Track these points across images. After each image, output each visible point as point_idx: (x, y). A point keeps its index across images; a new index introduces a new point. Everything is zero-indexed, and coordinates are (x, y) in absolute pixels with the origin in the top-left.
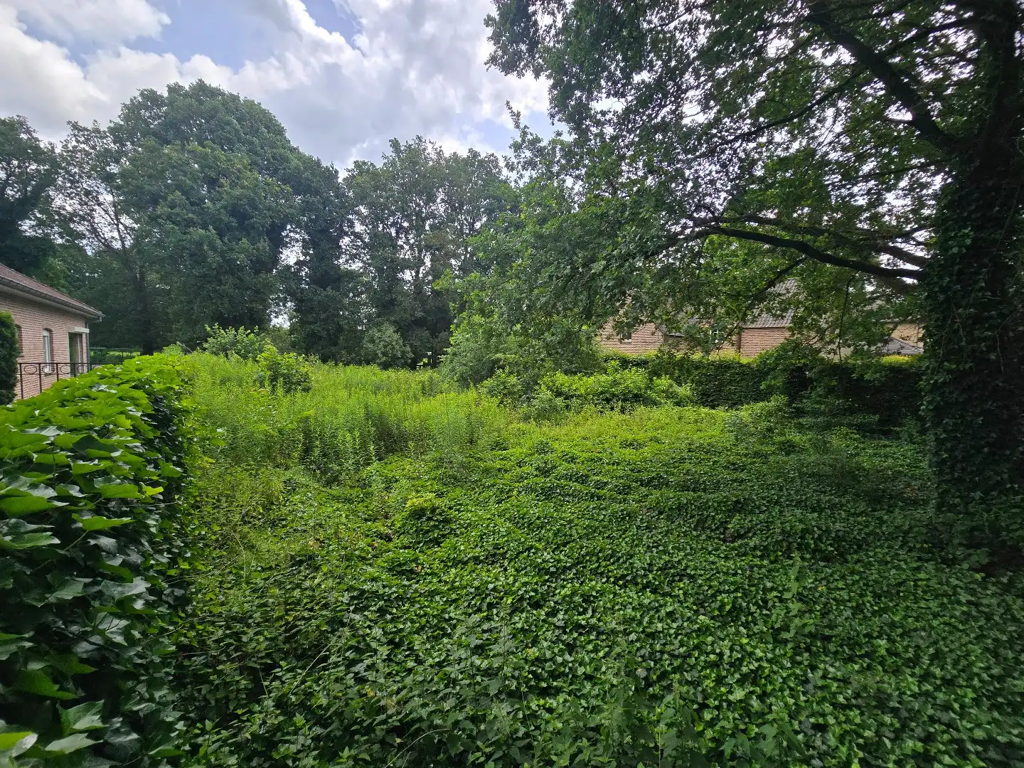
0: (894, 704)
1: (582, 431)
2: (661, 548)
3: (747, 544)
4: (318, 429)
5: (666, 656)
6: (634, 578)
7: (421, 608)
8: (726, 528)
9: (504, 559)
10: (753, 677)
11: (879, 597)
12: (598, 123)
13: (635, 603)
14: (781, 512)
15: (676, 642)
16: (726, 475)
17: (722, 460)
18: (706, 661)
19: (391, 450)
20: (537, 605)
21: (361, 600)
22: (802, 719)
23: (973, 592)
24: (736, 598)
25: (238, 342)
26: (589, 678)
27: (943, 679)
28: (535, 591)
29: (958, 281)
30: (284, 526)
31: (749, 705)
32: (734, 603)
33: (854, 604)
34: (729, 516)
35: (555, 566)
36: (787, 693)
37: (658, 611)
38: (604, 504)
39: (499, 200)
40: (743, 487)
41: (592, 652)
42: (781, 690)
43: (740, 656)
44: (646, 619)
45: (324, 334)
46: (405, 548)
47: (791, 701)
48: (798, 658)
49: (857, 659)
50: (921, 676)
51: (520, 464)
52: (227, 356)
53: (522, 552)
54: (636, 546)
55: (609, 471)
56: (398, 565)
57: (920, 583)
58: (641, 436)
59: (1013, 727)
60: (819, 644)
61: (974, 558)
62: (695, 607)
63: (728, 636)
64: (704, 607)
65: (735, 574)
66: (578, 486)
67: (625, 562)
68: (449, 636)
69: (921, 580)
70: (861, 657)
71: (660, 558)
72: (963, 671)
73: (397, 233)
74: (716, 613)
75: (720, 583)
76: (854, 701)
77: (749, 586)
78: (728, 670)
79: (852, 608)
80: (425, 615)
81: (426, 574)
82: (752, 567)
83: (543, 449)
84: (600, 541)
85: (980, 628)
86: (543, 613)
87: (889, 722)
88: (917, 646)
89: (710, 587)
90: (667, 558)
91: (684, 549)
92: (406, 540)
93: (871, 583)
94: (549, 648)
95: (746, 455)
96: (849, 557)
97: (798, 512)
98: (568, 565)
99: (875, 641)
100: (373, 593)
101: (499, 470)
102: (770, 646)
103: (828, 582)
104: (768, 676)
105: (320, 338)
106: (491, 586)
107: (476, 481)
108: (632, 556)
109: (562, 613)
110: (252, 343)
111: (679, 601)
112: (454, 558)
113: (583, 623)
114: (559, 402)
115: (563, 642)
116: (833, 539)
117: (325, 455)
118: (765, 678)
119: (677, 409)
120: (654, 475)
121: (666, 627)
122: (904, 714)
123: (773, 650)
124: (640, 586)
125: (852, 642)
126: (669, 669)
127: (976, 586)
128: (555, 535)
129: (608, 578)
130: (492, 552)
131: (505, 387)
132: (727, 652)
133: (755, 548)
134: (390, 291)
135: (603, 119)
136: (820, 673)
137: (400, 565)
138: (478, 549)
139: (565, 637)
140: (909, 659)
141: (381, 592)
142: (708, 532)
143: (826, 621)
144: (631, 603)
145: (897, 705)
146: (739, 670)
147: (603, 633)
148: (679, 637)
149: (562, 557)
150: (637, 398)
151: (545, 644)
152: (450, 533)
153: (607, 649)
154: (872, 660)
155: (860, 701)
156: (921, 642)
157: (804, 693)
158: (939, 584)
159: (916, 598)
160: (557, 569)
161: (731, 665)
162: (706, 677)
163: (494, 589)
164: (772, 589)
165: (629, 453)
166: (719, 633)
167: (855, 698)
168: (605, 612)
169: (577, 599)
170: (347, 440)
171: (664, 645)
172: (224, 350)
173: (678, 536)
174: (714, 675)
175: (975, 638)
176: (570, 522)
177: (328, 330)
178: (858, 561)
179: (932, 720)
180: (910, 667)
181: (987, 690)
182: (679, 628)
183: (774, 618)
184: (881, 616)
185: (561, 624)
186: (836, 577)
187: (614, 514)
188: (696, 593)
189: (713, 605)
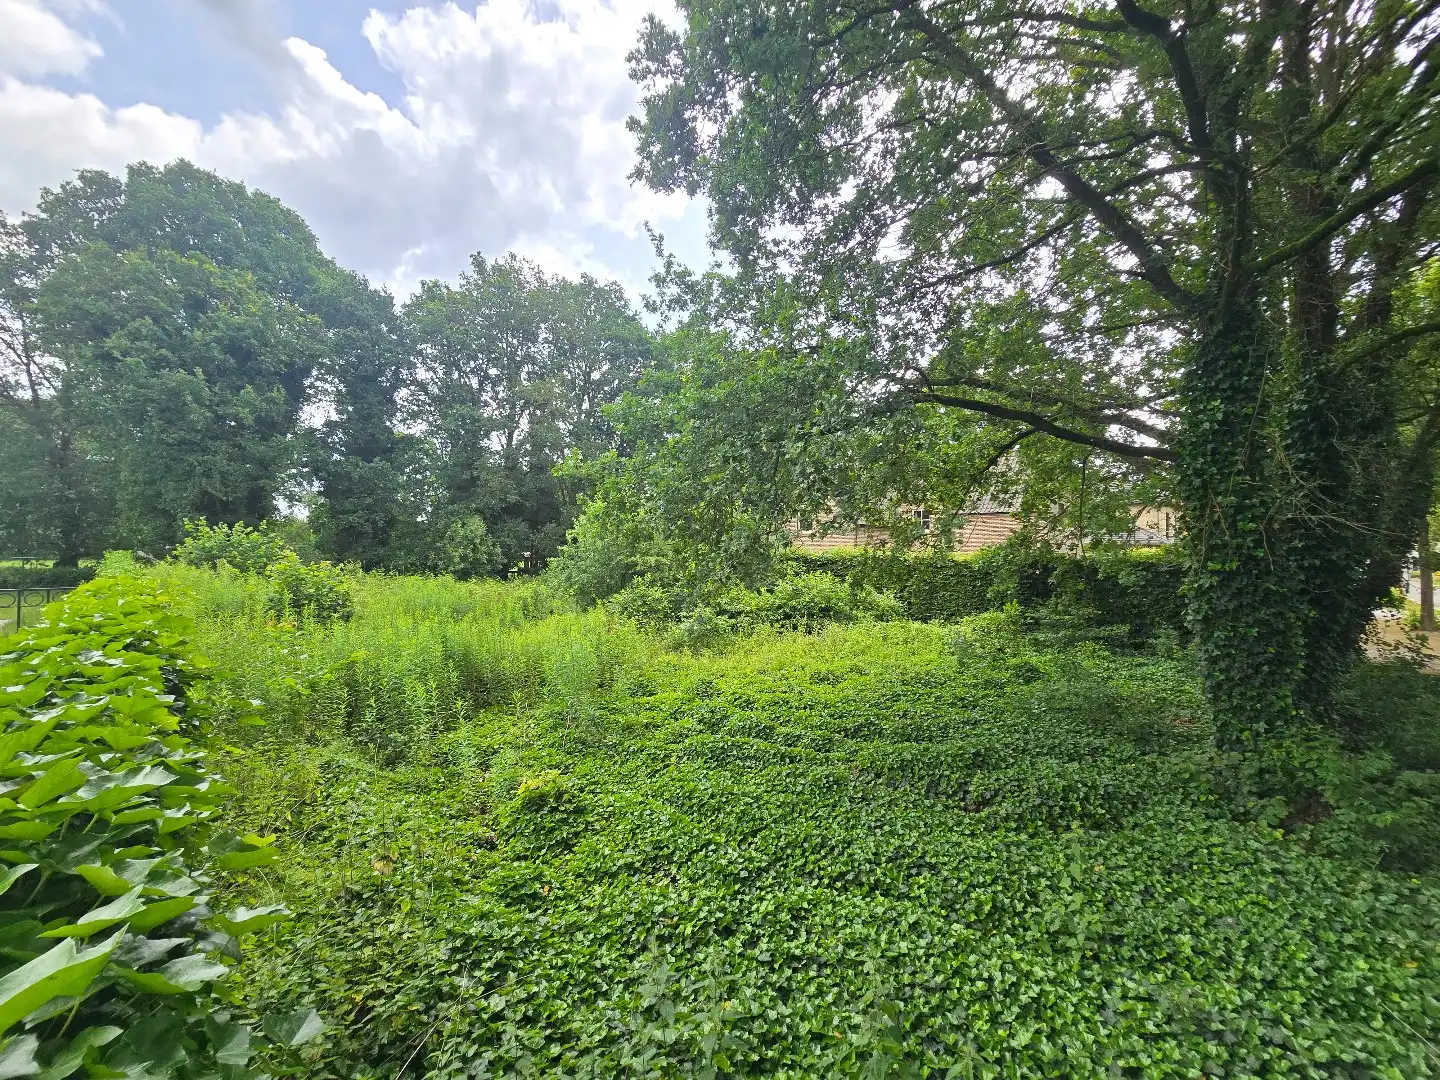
0: (1216, 1026)
1: (756, 661)
2: (887, 828)
3: (996, 813)
4: (370, 678)
5: (918, 991)
6: (856, 877)
7: (557, 954)
8: (967, 792)
9: (670, 863)
10: (1035, 1009)
11: (1169, 873)
12: (769, 255)
13: (866, 914)
14: (1032, 764)
15: (929, 968)
16: (955, 715)
17: (948, 696)
18: (971, 993)
19: (481, 705)
20: (727, 932)
21: (467, 951)
22: (1108, 1062)
23: (1275, 857)
24: (994, 892)
25: (232, 545)
26: (817, 1037)
27: (1263, 980)
28: (723, 909)
29: (1214, 462)
30: (326, 840)
31: (1037, 1051)
32: (994, 900)
33: (1142, 887)
34: (969, 775)
35: (746, 869)
36: (1082, 1026)
37: (897, 924)
38: (801, 767)
39: (625, 343)
40: (978, 731)
41: (815, 996)
42: (1075, 1023)
43: (1014, 979)
44: (884, 937)
45: (368, 528)
46: (519, 858)
47: (1091, 1038)
48: (1087, 973)
49: (1158, 965)
50: (1238, 982)
51: (675, 716)
52: (214, 567)
53: (696, 851)
54: (853, 827)
55: (800, 718)
56: (512, 889)
57: (1214, 850)
58: (838, 665)
59: (1355, 1038)
60: (1109, 949)
61: (1270, 811)
62: (943, 912)
63: (994, 950)
64: (956, 911)
65: (989, 859)
66: (762, 744)
67: (841, 854)
68: (606, 995)
69: (1214, 845)
70: (1163, 961)
71: (888, 843)
72: (1285, 967)
73: (481, 383)
74: (973, 918)
75: (972, 874)
76: (1167, 1028)
77: (1010, 873)
78: (1002, 1002)
79: (1140, 893)
80: (565, 965)
81: (557, 898)
82: (1008, 846)
83: (706, 690)
84: (802, 827)
85: (1293, 904)
86: (738, 941)
87: (1214, 1052)
88: (1226, 939)
89: (960, 880)
90: (897, 843)
91: (917, 827)
92: (519, 845)
93: (1156, 855)
94: (755, 998)
95: (975, 686)
96: (1124, 821)
97: (1053, 762)
98: (764, 864)
99: (1176, 938)
100: (485, 938)
101: (646, 726)
102: (1050, 960)
103: (1105, 858)
104: (1055, 1004)
105: (361, 534)
106: (659, 909)
107: (615, 746)
108: (849, 844)
109: (765, 940)
110: (255, 547)
111: (921, 905)
112: (597, 870)
113: (798, 952)
114: (722, 621)
115: (772, 985)
116: (1103, 797)
117: (381, 720)
118: (1051, 1007)
119: (880, 625)
120: (861, 720)
121: (912, 946)
122: (1230, 1038)
123: (1054, 965)
124: (866, 888)
125: (1148, 941)
126: (926, 1010)
127: (1276, 848)
128: (739, 820)
129: (821, 879)
130: (652, 854)
131: (645, 603)
132: (998, 975)
133: (1007, 819)
134: (470, 466)
135: (775, 250)
136: (1118, 991)
137: (516, 888)
138: (630, 852)
139: (775, 977)
140: (1221, 958)
141: (496, 936)
142: (944, 798)
143: (1113, 916)
144: (859, 916)
145: (1221, 1027)
146: (1017, 1000)
147: (825, 965)
148: (932, 960)
149: (754, 854)
150: (827, 612)
151: (749, 992)
152: (586, 829)
153: (836, 990)
154: (1176, 964)
155: (1175, 1028)
156: (1230, 933)
157: (1104, 1024)
158: (1237, 848)
159: (1212, 871)
160: (750, 872)
161: (1006, 993)
162: (976, 1017)
163: (664, 914)
164: (1040, 875)
165: (823, 691)
166: (983, 948)
167: (1167, 1023)
168: (823, 933)
169: (784, 916)
170: (418, 695)
171: (914, 973)
172: (210, 558)
173: (906, 808)
174: (986, 1012)
175: (1290, 920)
176: (757, 799)
177: (374, 522)
178: (1136, 825)
179: (1265, 1042)
180: (1222, 969)
181: (1317, 991)
182: (930, 945)
183: (1047, 917)
184: (1175, 900)
185: (765, 957)
186: (1114, 851)
187: (815, 781)
188: (943, 892)
189: (967, 906)
